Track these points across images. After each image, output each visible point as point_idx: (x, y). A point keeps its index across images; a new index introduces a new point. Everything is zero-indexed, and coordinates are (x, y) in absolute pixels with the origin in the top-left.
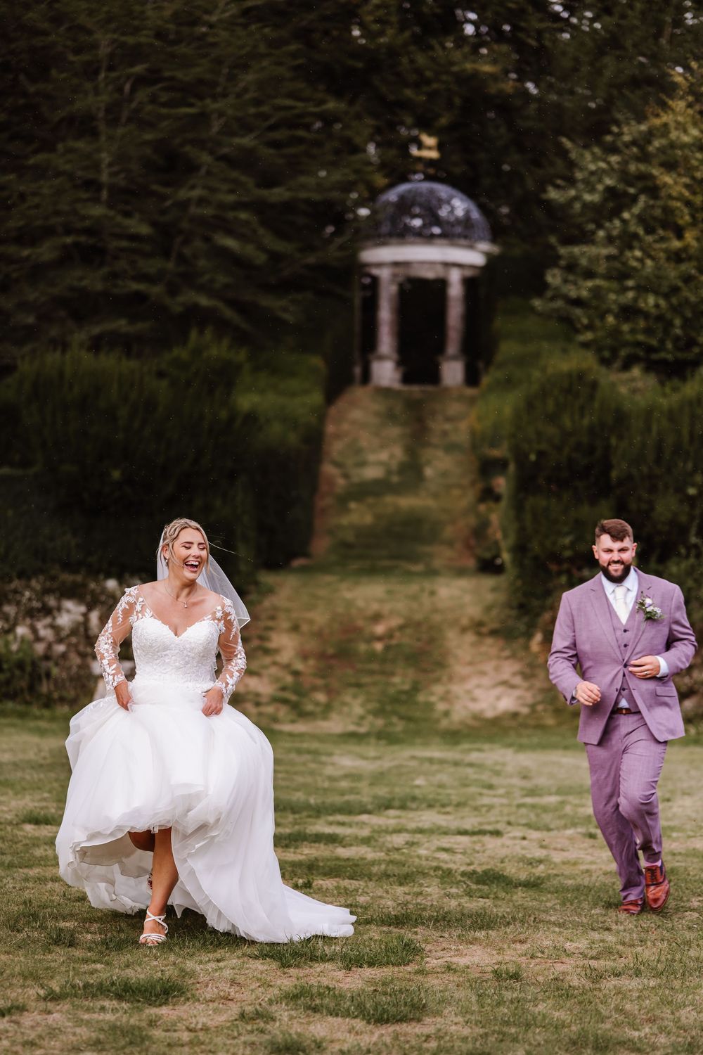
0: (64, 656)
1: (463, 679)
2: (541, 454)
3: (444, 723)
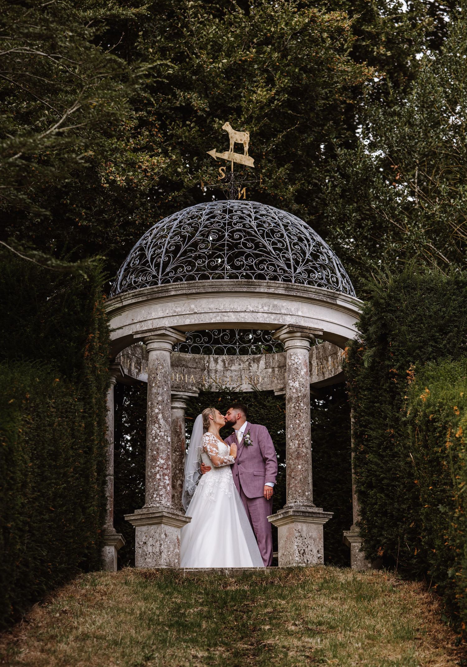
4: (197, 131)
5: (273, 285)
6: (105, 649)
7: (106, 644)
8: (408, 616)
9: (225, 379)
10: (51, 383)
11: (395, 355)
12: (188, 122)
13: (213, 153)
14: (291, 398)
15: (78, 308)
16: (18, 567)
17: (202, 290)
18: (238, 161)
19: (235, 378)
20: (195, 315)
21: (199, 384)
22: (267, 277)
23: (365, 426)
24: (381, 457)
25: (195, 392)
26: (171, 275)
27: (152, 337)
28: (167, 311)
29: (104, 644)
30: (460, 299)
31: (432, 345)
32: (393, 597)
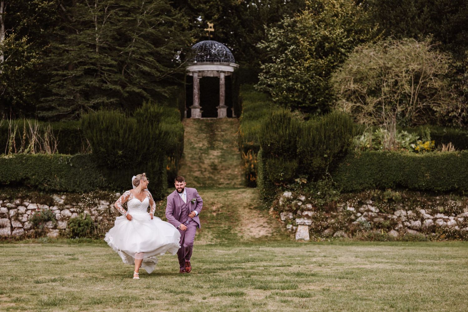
0: (102, 220)
1: (246, 225)
2: (272, 144)
3: (242, 240)
13: (205, 30)
18: (211, 31)
21: (202, 75)
27: (194, 72)
28: (197, 67)
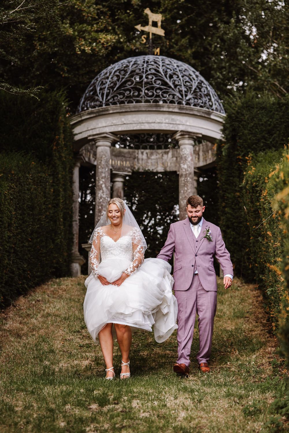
4: (133, 17)
5: (172, 106)
6: (59, 323)
7: (60, 319)
8: (243, 304)
9: (148, 164)
10: (30, 165)
11: (240, 148)
12: (128, 11)
13: (139, 27)
14: (182, 175)
15: (50, 120)
16: (6, 274)
17: (129, 110)
18: (154, 32)
19: (154, 163)
20: (125, 125)
21: (132, 167)
22: (168, 102)
23: (225, 191)
24: (233, 209)
25: (129, 172)
26: (111, 101)
27: (99, 138)
28: (108, 123)
29: (59, 319)
30: (281, 114)
31: (263, 142)
32: (237, 293)
